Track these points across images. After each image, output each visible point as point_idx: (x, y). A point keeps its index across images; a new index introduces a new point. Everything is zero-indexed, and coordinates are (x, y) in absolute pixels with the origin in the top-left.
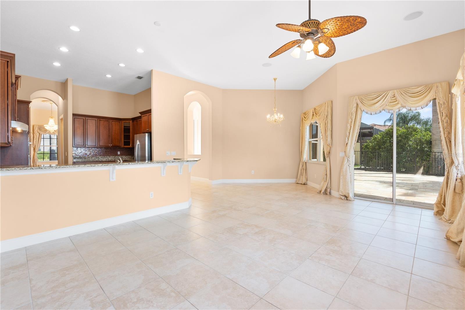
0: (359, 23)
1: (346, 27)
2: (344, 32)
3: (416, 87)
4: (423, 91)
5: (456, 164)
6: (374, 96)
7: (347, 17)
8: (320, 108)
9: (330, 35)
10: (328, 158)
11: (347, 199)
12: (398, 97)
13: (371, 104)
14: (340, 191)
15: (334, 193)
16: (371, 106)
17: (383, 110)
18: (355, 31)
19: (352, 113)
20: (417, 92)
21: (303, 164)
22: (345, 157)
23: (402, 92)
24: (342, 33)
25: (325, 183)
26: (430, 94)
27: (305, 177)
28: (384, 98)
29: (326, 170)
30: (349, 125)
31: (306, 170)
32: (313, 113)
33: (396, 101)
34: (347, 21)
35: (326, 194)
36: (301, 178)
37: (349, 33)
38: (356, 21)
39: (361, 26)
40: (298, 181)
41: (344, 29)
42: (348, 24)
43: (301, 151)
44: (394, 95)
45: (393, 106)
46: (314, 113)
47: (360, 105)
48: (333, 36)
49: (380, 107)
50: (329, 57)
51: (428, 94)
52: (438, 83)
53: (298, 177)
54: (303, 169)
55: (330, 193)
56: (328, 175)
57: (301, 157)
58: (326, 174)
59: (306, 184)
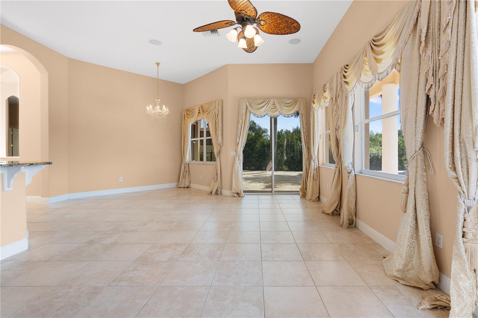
0: (294, 28)
1: (282, 27)
2: (279, 32)
3: (288, 99)
4: (291, 103)
5: (314, 159)
6: (260, 101)
7: (287, 17)
8: (209, 106)
9: (265, 29)
10: (218, 158)
11: (239, 196)
12: (277, 105)
13: (257, 108)
14: (232, 189)
15: (226, 192)
16: (257, 110)
17: (266, 114)
18: (287, 34)
19: (242, 114)
20: (289, 103)
21: (185, 165)
22: (236, 156)
23: (280, 102)
24: (276, 31)
25: (216, 183)
26: (296, 106)
27: (188, 179)
28: (267, 105)
29: (217, 170)
30: (240, 125)
31: (189, 171)
32: (199, 111)
33: (275, 108)
34: (286, 21)
35: (217, 194)
36: (184, 181)
37: (282, 34)
38: (293, 25)
39: (294, 31)
40: (180, 185)
41: (280, 28)
42: (285, 25)
43: (183, 151)
44: (274, 103)
45: (273, 112)
46: (201, 111)
47: (249, 107)
48: (267, 32)
49: (265, 111)
50: (250, 53)
51: (295, 106)
52: (301, 98)
53: (180, 180)
54: (185, 171)
55: (221, 192)
56: (218, 176)
57: (183, 158)
58: (217, 174)
59: (190, 187)
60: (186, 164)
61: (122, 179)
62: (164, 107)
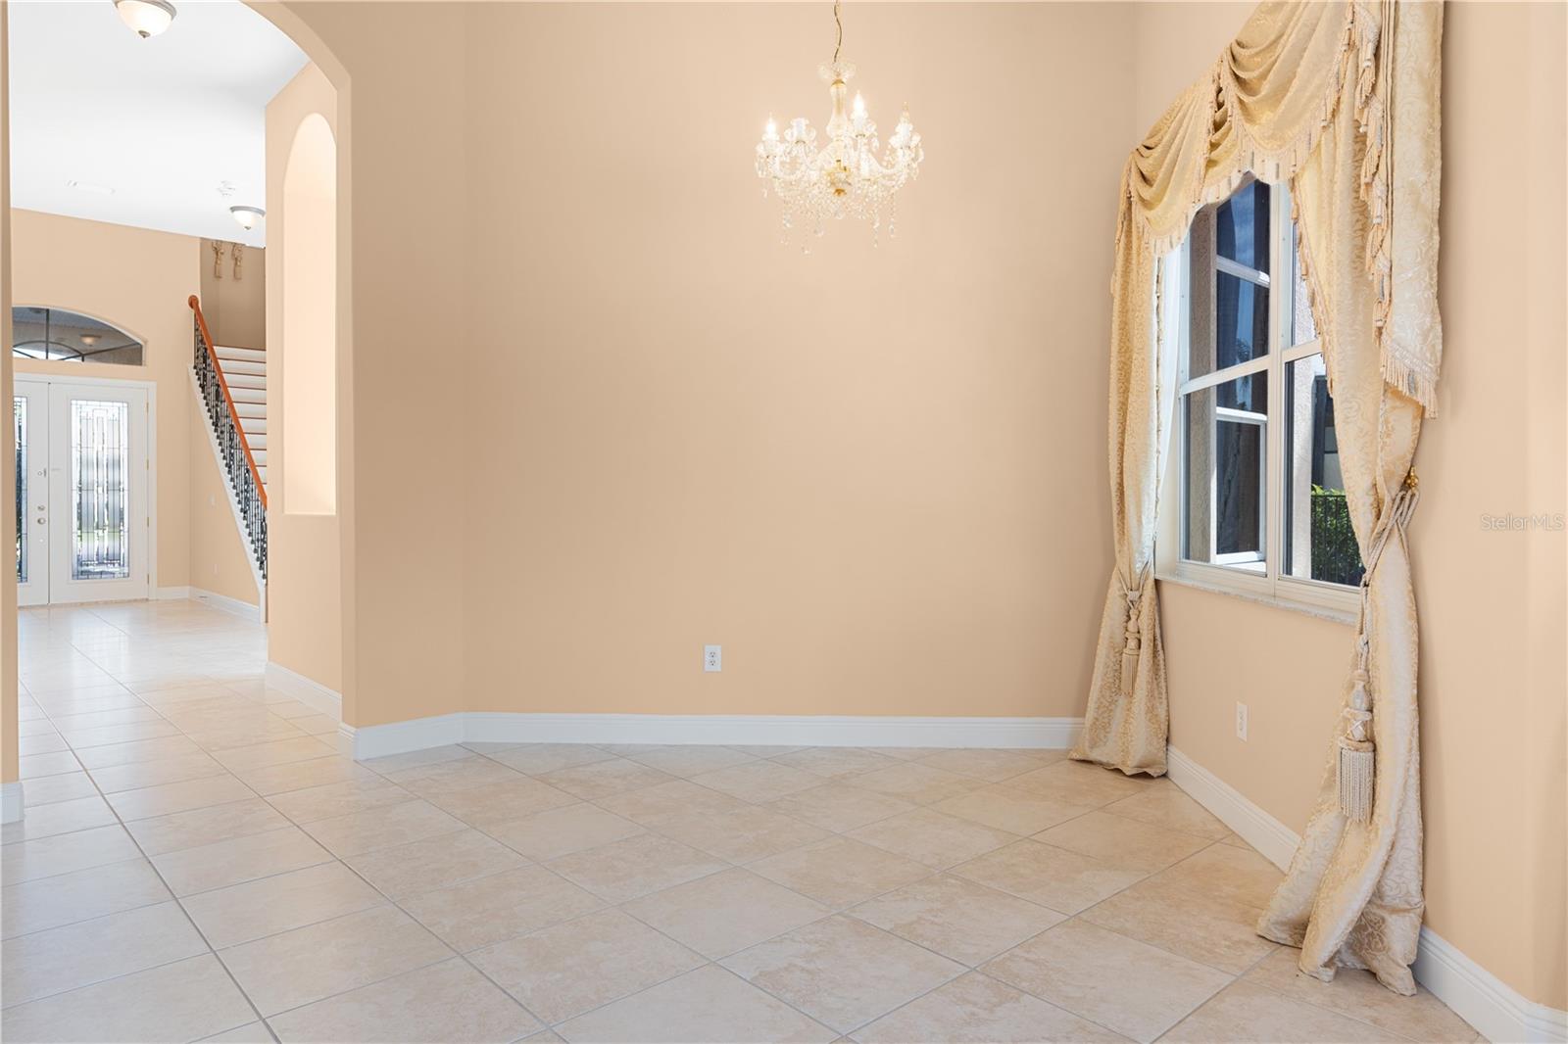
21: (1133, 595)
27: (1151, 710)
31: (1159, 644)
32: (1220, 106)
35: (1372, 974)
36: (1119, 715)
40: (1093, 744)
43: (1115, 480)
46: (1232, 110)
53: (1092, 700)
54: (1132, 644)
57: (1116, 536)
58: (1371, 740)
59: (1165, 776)
60: (1140, 587)
61: (718, 659)
62: (903, 129)
